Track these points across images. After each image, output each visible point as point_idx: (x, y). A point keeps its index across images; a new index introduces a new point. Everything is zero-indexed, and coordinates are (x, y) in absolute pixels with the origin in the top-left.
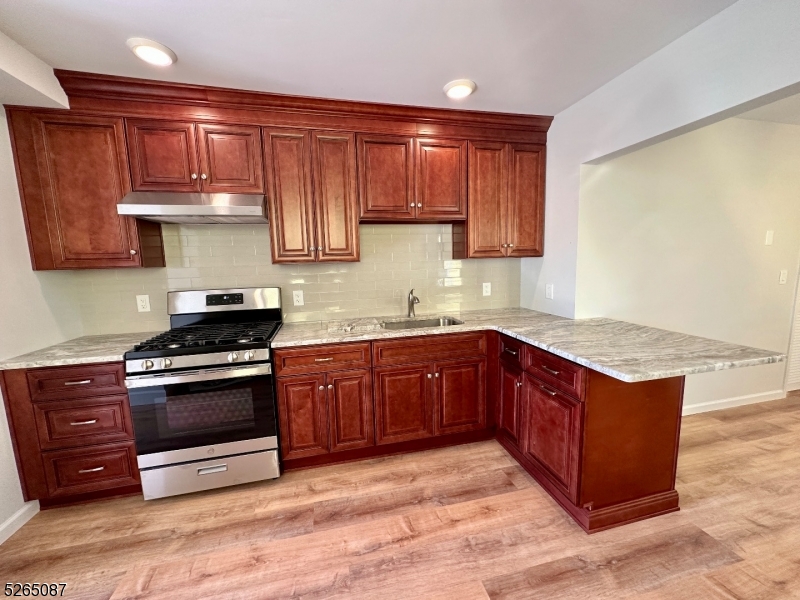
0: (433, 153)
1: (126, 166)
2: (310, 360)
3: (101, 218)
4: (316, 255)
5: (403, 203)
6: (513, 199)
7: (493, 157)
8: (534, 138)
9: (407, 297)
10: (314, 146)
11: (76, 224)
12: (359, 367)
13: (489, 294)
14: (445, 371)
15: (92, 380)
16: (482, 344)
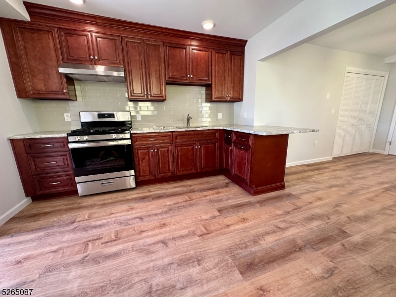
0: (197, 54)
1: (60, 51)
2: (147, 139)
3: (49, 75)
4: (147, 97)
5: (185, 75)
6: (231, 76)
7: (222, 57)
8: (240, 49)
9: (186, 118)
10: (145, 47)
11: (37, 77)
12: (168, 143)
13: (221, 118)
14: (202, 145)
15: (53, 145)
16: (217, 135)
